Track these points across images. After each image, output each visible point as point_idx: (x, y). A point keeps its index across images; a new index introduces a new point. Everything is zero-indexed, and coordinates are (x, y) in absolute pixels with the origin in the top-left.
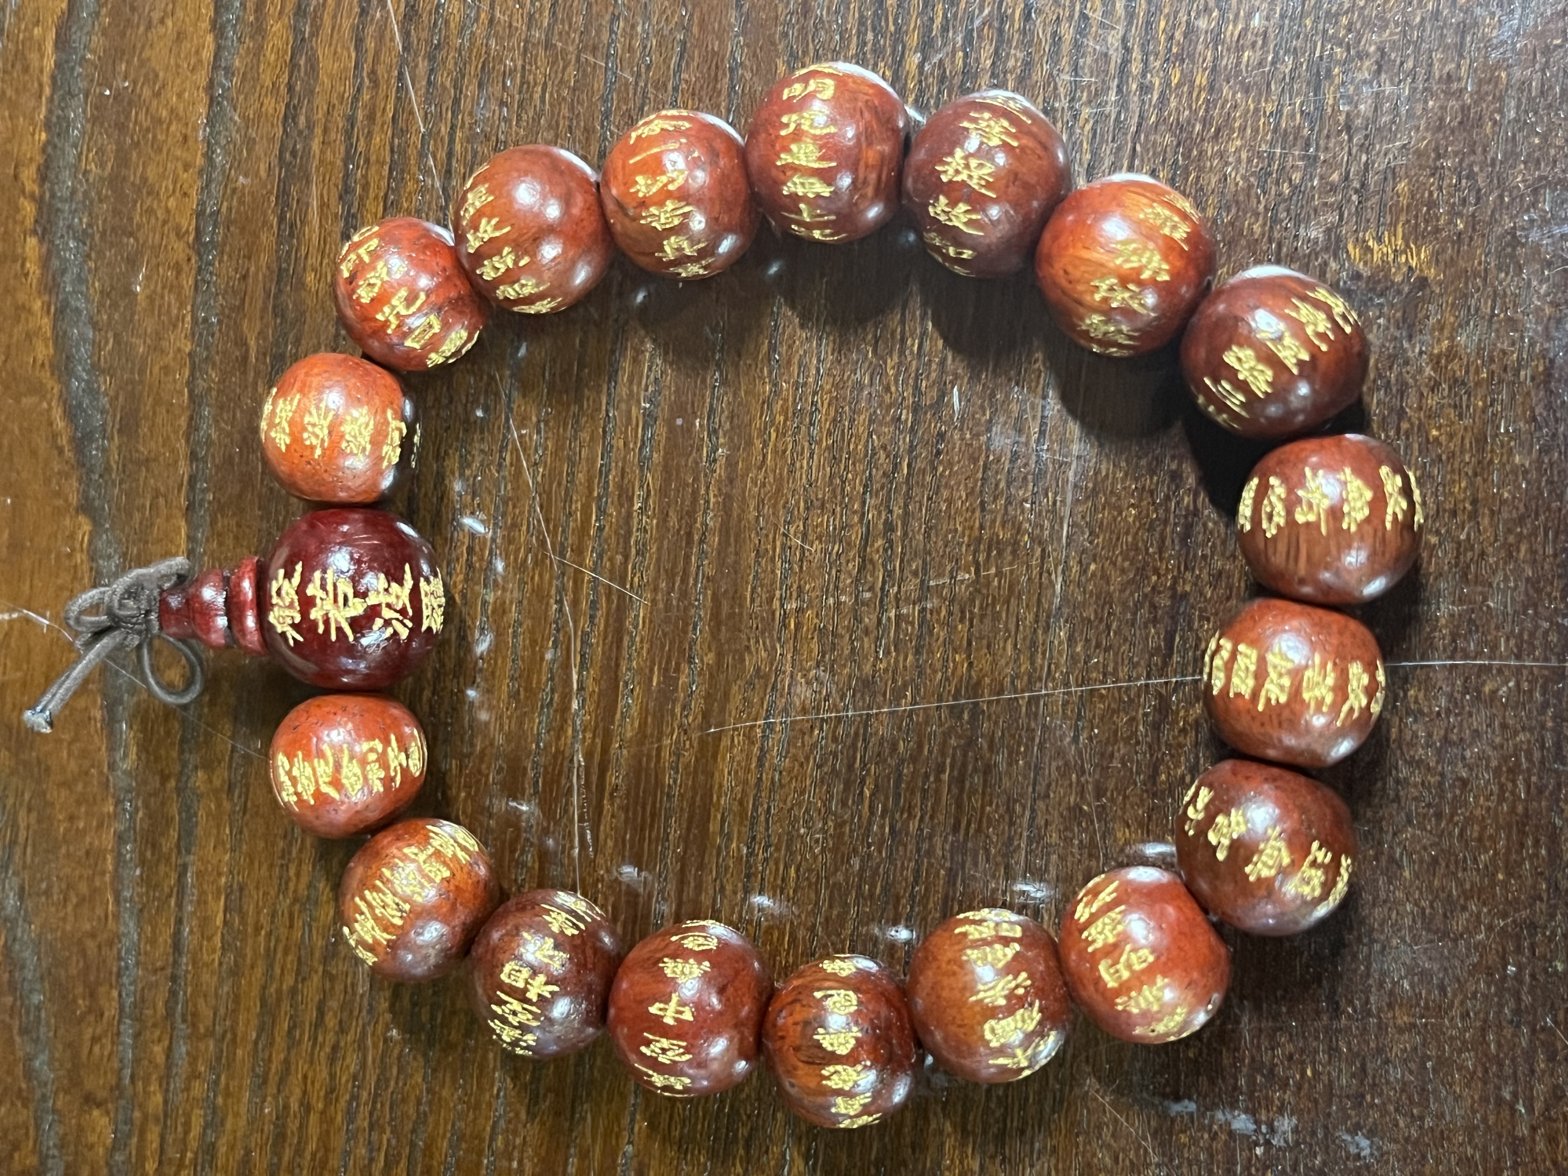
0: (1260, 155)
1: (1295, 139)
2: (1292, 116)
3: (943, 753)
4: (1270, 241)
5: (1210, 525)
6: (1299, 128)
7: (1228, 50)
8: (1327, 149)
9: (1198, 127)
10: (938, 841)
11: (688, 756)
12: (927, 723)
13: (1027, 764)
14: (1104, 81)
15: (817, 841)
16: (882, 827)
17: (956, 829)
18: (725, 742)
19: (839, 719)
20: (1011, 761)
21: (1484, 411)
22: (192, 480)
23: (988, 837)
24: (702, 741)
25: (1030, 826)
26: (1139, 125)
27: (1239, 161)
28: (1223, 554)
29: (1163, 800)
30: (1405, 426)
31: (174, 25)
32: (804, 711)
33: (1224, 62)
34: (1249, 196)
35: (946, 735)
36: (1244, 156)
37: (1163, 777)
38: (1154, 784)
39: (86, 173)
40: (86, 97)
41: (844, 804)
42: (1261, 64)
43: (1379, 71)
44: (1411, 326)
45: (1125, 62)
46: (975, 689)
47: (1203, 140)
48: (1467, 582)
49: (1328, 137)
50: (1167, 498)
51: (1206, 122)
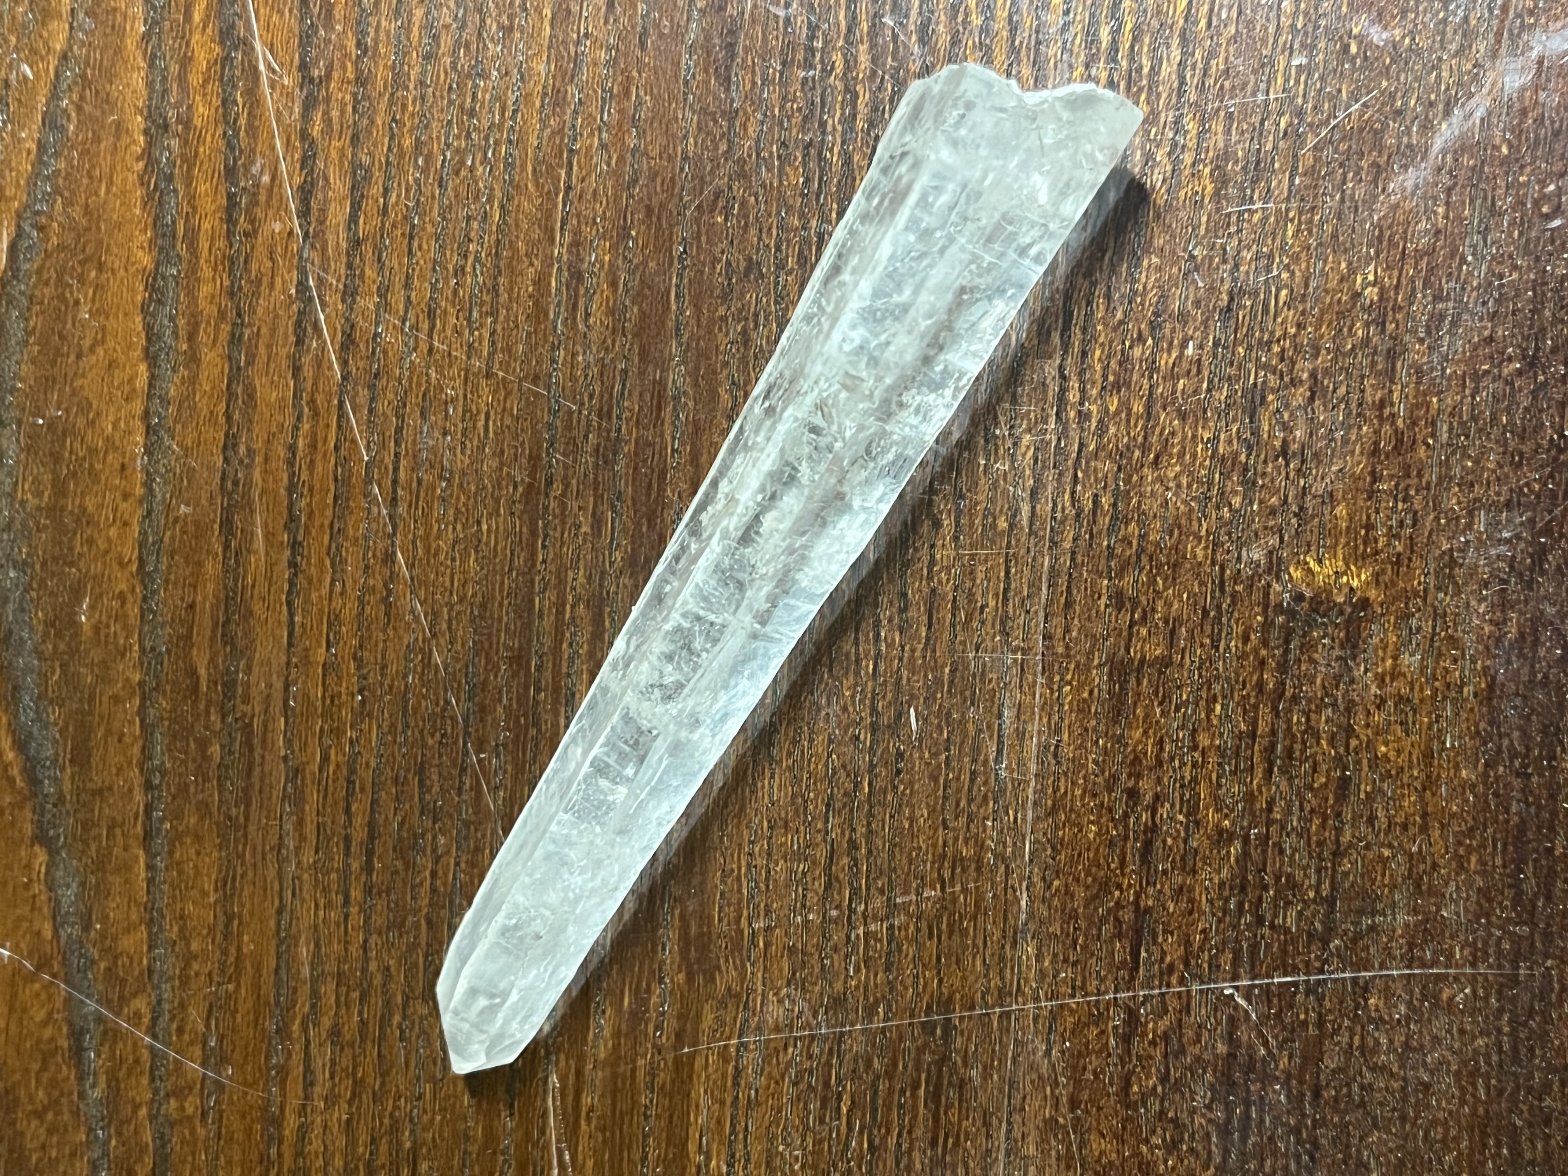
0: (1200, 483)
1: (1233, 464)
2: (1230, 442)
3: (918, 1068)
4: (1213, 563)
5: (1169, 841)
6: (1236, 455)
7: (1164, 378)
8: (1264, 474)
9: (1137, 453)
10: (916, 1155)
11: (663, 1077)
12: (901, 1038)
13: (1001, 1079)
14: (1043, 409)
15: (797, 1158)
16: (860, 1144)
17: (934, 1143)
18: (699, 1062)
19: (812, 1038)
20: (986, 1075)
21: (1430, 728)
22: (149, 809)
23: (965, 1150)
24: (677, 1061)
25: (1007, 1139)
26: (1080, 451)
27: (1179, 486)
28: (1183, 869)
29: (1136, 1110)
30: (1354, 743)
31: (105, 351)
32: (777, 1029)
33: (1160, 390)
34: (1190, 520)
35: (920, 1050)
36: (1184, 481)
37: (1135, 1088)
38: (1127, 1094)
39: (23, 503)
40: (19, 426)
41: (822, 1121)
42: (1196, 392)
43: (1312, 399)
44: (1355, 646)
45: (1063, 390)
46: (947, 1005)
47: (1142, 466)
48: (1421, 893)
49: (1265, 462)
50: (1126, 815)
51: (1145, 448)
